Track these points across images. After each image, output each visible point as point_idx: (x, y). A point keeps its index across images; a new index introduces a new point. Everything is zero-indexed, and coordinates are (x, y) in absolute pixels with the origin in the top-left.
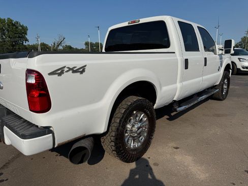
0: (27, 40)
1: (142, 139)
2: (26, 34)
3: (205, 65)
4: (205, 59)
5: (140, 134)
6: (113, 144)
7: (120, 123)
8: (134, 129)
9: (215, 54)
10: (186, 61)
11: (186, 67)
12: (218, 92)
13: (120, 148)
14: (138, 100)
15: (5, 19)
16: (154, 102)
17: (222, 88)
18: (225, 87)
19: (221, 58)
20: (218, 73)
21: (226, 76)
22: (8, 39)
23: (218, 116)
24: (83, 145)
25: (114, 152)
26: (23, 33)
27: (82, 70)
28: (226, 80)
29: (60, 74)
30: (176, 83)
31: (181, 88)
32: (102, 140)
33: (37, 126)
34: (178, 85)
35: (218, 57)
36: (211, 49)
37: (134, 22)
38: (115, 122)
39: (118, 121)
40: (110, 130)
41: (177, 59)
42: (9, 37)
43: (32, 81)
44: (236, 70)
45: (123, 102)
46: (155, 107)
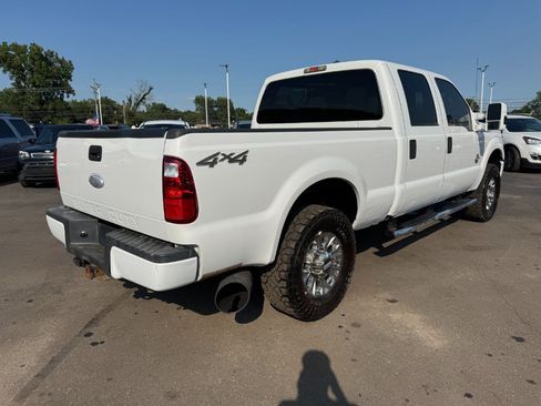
0: (71, 91)
1: (331, 281)
2: (70, 78)
3: (449, 151)
4: (450, 139)
5: (328, 272)
6: (284, 284)
7: (296, 249)
8: (317, 262)
9: (470, 130)
10: (413, 143)
11: (413, 155)
12: (475, 204)
13: (295, 291)
14: (326, 212)
15: (26, 47)
16: (353, 218)
17: (485, 198)
18: (490, 194)
19: (481, 139)
20: (476, 167)
21: (491, 173)
22: (31, 89)
23: (474, 249)
24: (238, 281)
25: (284, 299)
26: (64, 76)
27: (241, 159)
28: (492, 182)
29: (212, 165)
30: (392, 183)
31: (403, 193)
32: (263, 279)
33: (173, 245)
34: (397, 188)
35: (474, 135)
36: (462, 120)
37: (316, 70)
38: (289, 247)
39: (293, 246)
40: (279, 261)
41: (396, 141)
42: (34, 85)
43: (174, 173)
44: (518, 162)
45: (301, 215)
46: (354, 225)
